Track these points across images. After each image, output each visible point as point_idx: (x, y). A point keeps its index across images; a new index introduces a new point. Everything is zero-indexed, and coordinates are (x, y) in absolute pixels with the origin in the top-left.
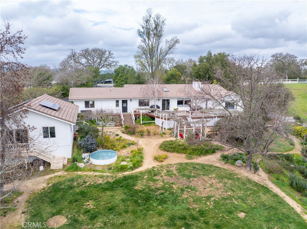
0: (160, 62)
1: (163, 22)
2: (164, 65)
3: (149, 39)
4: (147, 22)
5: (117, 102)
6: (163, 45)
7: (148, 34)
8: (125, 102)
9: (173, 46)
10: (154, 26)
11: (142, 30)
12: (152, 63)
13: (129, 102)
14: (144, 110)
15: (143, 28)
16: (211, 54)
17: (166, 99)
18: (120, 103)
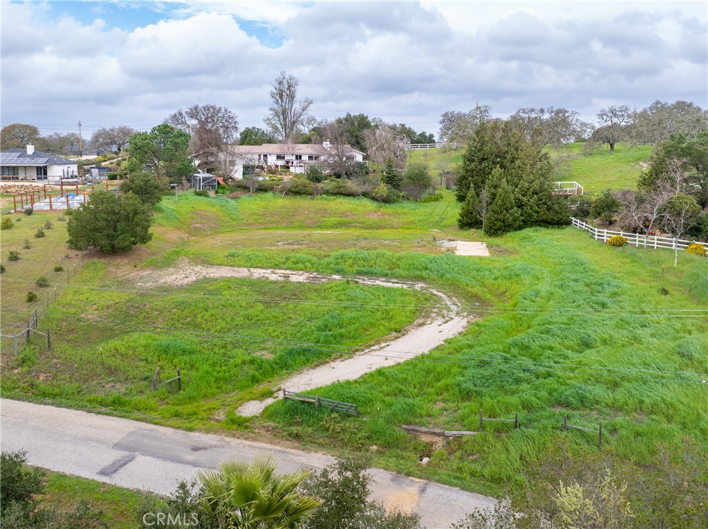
0: (294, 123)
1: (296, 82)
2: (302, 127)
3: (282, 101)
4: (280, 84)
5: (260, 156)
6: (297, 107)
7: (281, 97)
8: (265, 156)
9: (306, 107)
10: (287, 86)
11: (275, 91)
12: (285, 124)
13: (268, 156)
14: (281, 163)
15: (276, 89)
16: (350, 115)
17: (299, 154)
18: (262, 156)
